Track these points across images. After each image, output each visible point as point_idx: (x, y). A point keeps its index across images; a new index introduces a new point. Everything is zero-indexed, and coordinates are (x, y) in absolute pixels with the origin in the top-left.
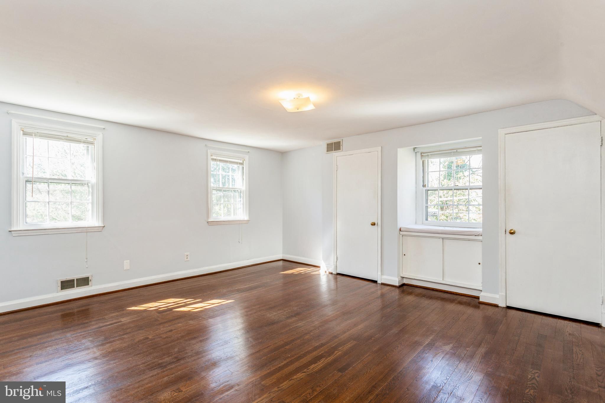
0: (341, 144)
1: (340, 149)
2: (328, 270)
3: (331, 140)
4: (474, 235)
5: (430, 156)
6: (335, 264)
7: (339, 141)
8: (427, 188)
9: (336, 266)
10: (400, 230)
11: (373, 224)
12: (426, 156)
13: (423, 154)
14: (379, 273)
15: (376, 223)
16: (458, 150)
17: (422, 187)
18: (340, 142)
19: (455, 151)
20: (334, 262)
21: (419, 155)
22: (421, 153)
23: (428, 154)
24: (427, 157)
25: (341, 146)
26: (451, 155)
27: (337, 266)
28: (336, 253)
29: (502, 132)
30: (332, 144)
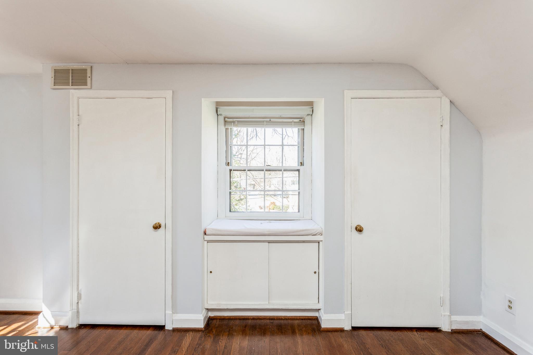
0: (89, 74)
1: (86, 84)
2: (56, 322)
3: (66, 64)
4: (311, 234)
5: (236, 123)
6: (75, 307)
7: (84, 67)
8: (230, 167)
9: (78, 312)
10: (205, 234)
11: (157, 227)
12: (231, 122)
13: (226, 119)
14: (169, 312)
15: (163, 225)
16: (272, 120)
17: (225, 166)
18: (85, 70)
19: (268, 120)
20: (72, 304)
21: (221, 119)
22: (225, 118)
23: (235, 120)
24: (233, 123)
25: (89, 80)
26: (264, 124)
27: (80, 311)
28: (78, 285)
29: (348, 94)
30: (68, 71)
